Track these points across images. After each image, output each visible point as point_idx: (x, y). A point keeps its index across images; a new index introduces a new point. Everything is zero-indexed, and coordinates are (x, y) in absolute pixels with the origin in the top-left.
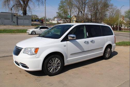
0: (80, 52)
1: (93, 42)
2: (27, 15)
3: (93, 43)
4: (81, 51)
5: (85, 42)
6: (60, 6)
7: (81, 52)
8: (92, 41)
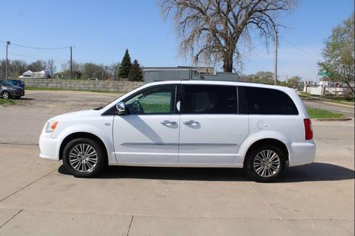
0: (148, 144)
1: (195, 124)
2: (233, 71)
3: (194, 127)
4: (152, 142)
5: (165, 123)
6: (328, 44)
7: (153, 144)
8: (189, 124)
